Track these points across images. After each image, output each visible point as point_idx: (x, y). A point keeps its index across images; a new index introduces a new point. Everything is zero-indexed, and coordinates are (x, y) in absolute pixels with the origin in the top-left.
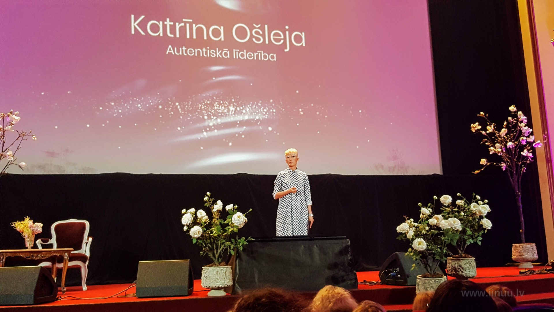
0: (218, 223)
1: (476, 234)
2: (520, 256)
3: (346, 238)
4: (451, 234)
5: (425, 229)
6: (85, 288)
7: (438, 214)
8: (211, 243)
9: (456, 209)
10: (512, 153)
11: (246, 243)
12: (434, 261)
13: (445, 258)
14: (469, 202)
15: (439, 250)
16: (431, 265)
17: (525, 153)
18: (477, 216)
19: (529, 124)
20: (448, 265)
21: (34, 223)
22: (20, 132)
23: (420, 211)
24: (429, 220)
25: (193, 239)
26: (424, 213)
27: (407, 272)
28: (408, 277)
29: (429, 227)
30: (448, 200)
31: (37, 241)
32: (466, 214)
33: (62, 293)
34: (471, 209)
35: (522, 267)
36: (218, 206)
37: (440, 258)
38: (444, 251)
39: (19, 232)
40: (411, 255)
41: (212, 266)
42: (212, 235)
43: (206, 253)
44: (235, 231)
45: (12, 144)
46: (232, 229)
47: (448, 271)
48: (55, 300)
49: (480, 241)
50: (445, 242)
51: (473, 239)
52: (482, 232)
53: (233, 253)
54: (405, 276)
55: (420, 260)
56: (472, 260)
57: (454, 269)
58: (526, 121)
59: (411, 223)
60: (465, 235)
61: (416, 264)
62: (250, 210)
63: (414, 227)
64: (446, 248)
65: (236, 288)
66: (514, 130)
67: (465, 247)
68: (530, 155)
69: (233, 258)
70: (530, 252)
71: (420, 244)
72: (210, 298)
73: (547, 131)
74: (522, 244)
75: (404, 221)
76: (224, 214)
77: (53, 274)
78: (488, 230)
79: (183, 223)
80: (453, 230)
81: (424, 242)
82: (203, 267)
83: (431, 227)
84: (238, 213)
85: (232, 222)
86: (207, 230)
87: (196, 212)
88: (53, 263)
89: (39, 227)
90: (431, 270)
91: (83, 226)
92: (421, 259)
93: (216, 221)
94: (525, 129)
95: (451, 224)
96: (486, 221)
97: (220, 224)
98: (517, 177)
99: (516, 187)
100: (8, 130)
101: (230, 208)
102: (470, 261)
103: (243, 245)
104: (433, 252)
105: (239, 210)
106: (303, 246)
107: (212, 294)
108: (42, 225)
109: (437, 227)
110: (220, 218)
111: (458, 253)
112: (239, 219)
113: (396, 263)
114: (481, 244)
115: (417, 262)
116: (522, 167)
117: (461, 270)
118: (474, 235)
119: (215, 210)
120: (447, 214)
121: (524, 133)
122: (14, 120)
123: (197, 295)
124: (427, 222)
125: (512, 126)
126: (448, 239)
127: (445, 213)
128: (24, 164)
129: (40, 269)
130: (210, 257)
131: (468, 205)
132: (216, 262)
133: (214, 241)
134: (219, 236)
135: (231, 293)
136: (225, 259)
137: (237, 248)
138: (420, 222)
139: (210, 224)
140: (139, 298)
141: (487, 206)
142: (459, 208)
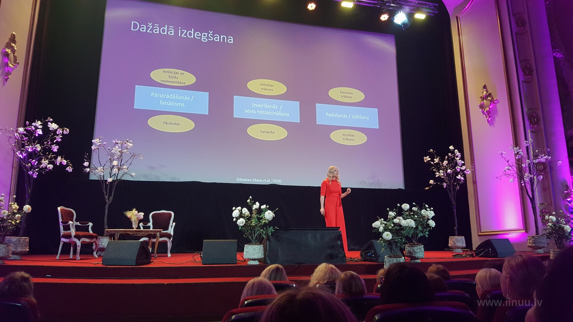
0: (256, 217)
1: (425, 230)
2: (454, 244)
4: (408, 230)
5: (391, 225)
6: (169, 255)
7: (400, 216)
8: (250, 230)
9: (412, 213)
10: (450, 177)
11: (273, 231)
12: (396, 247)
13: (404, 245)
14: (421, 208)
15: (400, 240)
16: (394, 250)
17: (459, 177)
18: (426, 218)
19: (462, 158)
20: (406, 249)
21: (138, 212)
22: (132, 154)
23: (388, 213)
24: (394, 220)
25: (239, 227)
26: (391, 215)
27: (378, 254)
28: (379, 257)
29: (393, 224)
30: (407, 207)
31: (140, 224)
32: (418, 217)
33: (154, 258)
34: (422, 213)
35: (455, 252)
36: (256, 206)
37: (400, 245)
38: (403, 241)
39: (129, 218)
40: (381, 242)
41: (251, 245)
42: (251, 224)
43: (247, 236)
44: (266, 223)
45: (126, 162)
46: (265, 221)
47: (405, 253)
48: (149, 263)
49: (427, 234)
50: (404, 234)
51: (422, 233)
52: (429, 229)
53: (264, 236)
54: (377, 256)
55: (387, 246)
56: (421, 247)
57: (410, 252)
58: (460, 156)
59: (382, 221)
60: (417, 230)
62: (277, 209)
63: (384, 224)
64: (405, 238)
65: (266, 260)
67: (417, 238)
68: (462, 178)
69: (265, 240)
70: (461, 242)
71: (388, 236)
72: (249, 266)
73: (474, 164)
74: (456, 237)
75: (377, 220)
76: (260, 211)
77: (149, 246)
78: (432, 227)
79: (233, 216)
80: (410, 227)
81: (391, 234)
82: (245, 245)
83: (395, 224)
84: (269, 211)
85: (265, 216)
86: (248, 221)
87: (242, 209)
88: (150, 239)
89: (142, 215)
90: (394, 253)
91: (170, 215)
93: (254, 215)
94: (460, 162)
95: (408, 223)
96: (432, 221)
98: (453, 193)
99: (453, 199)
100: (124, 152)
101: (264, 208)
103: (271, 232)
104: (396, 241)
105: (269, 209)
106: (310, 234)
107: (251, 263)
108: (144, 214)
109: (399, 225)
110: (257, 214)
111: (412, 242)
112: (269, 215)
113: (371, 247)
115: (385, 247)
116: (456, 186)
118: (423, 231)
119: (254, 208)
120: (406, 216)
121: (459, 164)
122: (129, 146)
124: (392, 221)
125: (451, 159)
126: (406, 233)
127: (405, 215)
128: (134, 174)
129: (140, 242)
130: (250, 239)
131: (420, 211)
132: (254, 242)
133: (253, 228)
134: (256, 225)
135: (263, 263)
136: (260, 240)
137: (268, 234)
138: (388, 221)
139: (251, 217)
140: (203, 264)
141: (432, 212)
142: (414, 212)
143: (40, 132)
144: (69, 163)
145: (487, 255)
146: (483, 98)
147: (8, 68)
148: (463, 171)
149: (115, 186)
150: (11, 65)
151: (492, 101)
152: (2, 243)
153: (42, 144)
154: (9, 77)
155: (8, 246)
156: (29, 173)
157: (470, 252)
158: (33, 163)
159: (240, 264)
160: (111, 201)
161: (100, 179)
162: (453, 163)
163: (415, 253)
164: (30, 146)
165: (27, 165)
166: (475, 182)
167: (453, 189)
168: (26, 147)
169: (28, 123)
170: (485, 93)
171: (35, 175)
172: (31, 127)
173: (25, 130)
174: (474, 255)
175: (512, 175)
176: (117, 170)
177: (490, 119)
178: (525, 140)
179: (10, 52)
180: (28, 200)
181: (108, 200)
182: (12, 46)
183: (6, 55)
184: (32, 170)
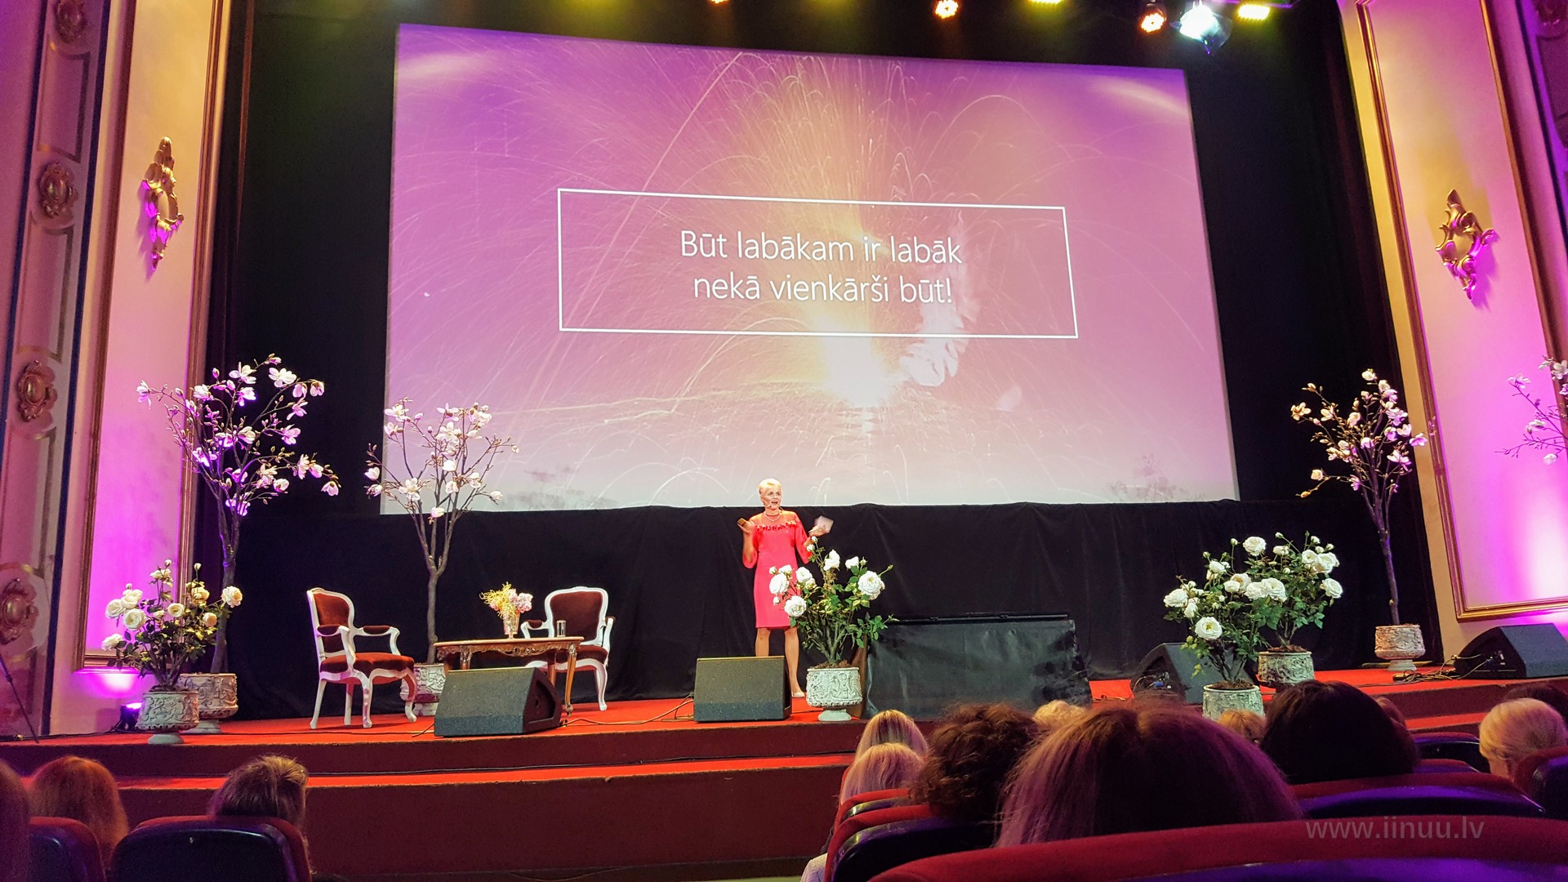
0: (834, 592)
1: (1313, 608)
2: (1391, 648)
3: (1068, 618)
4: (1266, 609)
5: (1218, 599)
6: (603, 705)
7: (1240, 572)
8: (821, 626)
9: (1274, 563)
11: (883, 627)
12: (1235, 658)
13: (1255, 653)
14: (1299, 547)
15: (1245, 637)
16: (1230, 667)
17: (1395, 457)
18: (1314, 574)
20: (1260, 665)
21: (518, 593)
22: (491, 439)
23: (1206, 566)
24: (1224, 584)
26: (1215, 570)
27: (1184, 681)
28: (1187, 689)
29: (1224, 596)
30: (1259, 545)
31: (524, 625)
32: (1292, 572)
33: (566, 714)
34: (1303, 561)
35: (1395, 669)
36: (832, 561)
37: (1246, 653)
38: (1255, 640)
39: (493, 610)
40: (1191, 649)
41: (825, 667)
42: (823, 611)
43: (813, 645)
44: (864, 605)
45: (479, 461)
46: (858, 602)
47: (1260, 676)
48: (557, 725)
49: (1320, 620)
50: (1256, 622)
51: (1307, 617)
52: (1325, 603)
53: (861, 644)
54: (1180, 687)
55: (1209, 658)
56: (1305, 657)
57: (1273, 673)
58: (1395, 397)
59: (1190, 589)
60: (1293, 609)
61: (1201, 665)
62: (890, 567)
63: (1197, 596)
64: (1258, 634)
65: (868, 709)
66: (1372, 416)
67: (1293, 632)
68: (1405, 460)
69: (863, 652)
70: (1410, 641)
71: (1209, 628)
72: (824, 725)
73: (1436, 417)
74: (1394, 627)
75: (1178, 585)
76: (843, 575)
77: (549, 682)
78: (1334, 599)
80: (1271, 600)
81: (1218, 623)
82: (808, 670)
83: (1229, 596)
84: (868, 573)
85: (859, 588)
86: (813, 603)
88: (550, 663)
89: (526, 600)
90: (1230, 676)
91: (598, 599)
92: (1211, 656)
94: (1395, 414)
95: (1266, 590)
96: (1331, 582)
97: (838, 592)
98: (1381, 502)
99: (1380, 521)
100: (471, 438)
101: (853, 565)
102: (1303, 657)
103: (879, 629)
104: (1234, 642)
105: (870, 566)
106: (987, 633)
107: (827, 717)
108: (531, 597)
109: (1240, 596)
110: (836, 582)
111: (1279, 644)
112: (870, 583)
113: (1161, 663)
114: (1323, 625)
115: (1202, 662)
116: (1389, 483)
117: (1284, 675)
118: (1309, 610)
119: (826, 568)
120: (1258, 572)
121: (1392, 420)
122: (482, 420)
123: (799, 719)
124: (1221, 587)
125: (1369, 407)
126: (1262, 618)
127: (1255, 569)
128: (500, 493)
129: (528, 672)
130: (821, 651)
131: (1297, 555)
132: (831, 661)
133: (827, 622)
134: (835, 613)
135: (860, 714)
136: (848, 654)
137: (868, 636)
138: (1208, 586)
139: (819, 592)
140: (701, 723)
141: (1332, 557)
142: (1278, 560)
143: (249, 394)
144: (328, 473)
145: (1494, 672)
146: (1451, 230)
147: (156, 231)
148: (1405, 439)
149: (450, 528)
150: (162, 223)
151: (1477, 237)
152: (174, 690)
153: (257, 427)
154: (162, 255)
155: (188, 698)
156: (227, 503)
158: (237, 477)
159: (801, 720)
160: (442, 569)
161: (412, 512)
162: (1374, 417)
163: (1288, 675)
164: (228, 434)
165: (223, 484)
166: (1440, 471)
167: (1380, 491)
168: (217, 435)
169: (216, 373)
170: (1455, 214)
171: (242, 507)
172: (226, 384)
173: (211, 391)
175: (1551, 442)
176: (455, 484)
177: (1473, 287)
179: (159, 190)
180: (229, 575)
181: (434, 567)
182: (164, 173)
183: (150, 198)
184: (235, 496)
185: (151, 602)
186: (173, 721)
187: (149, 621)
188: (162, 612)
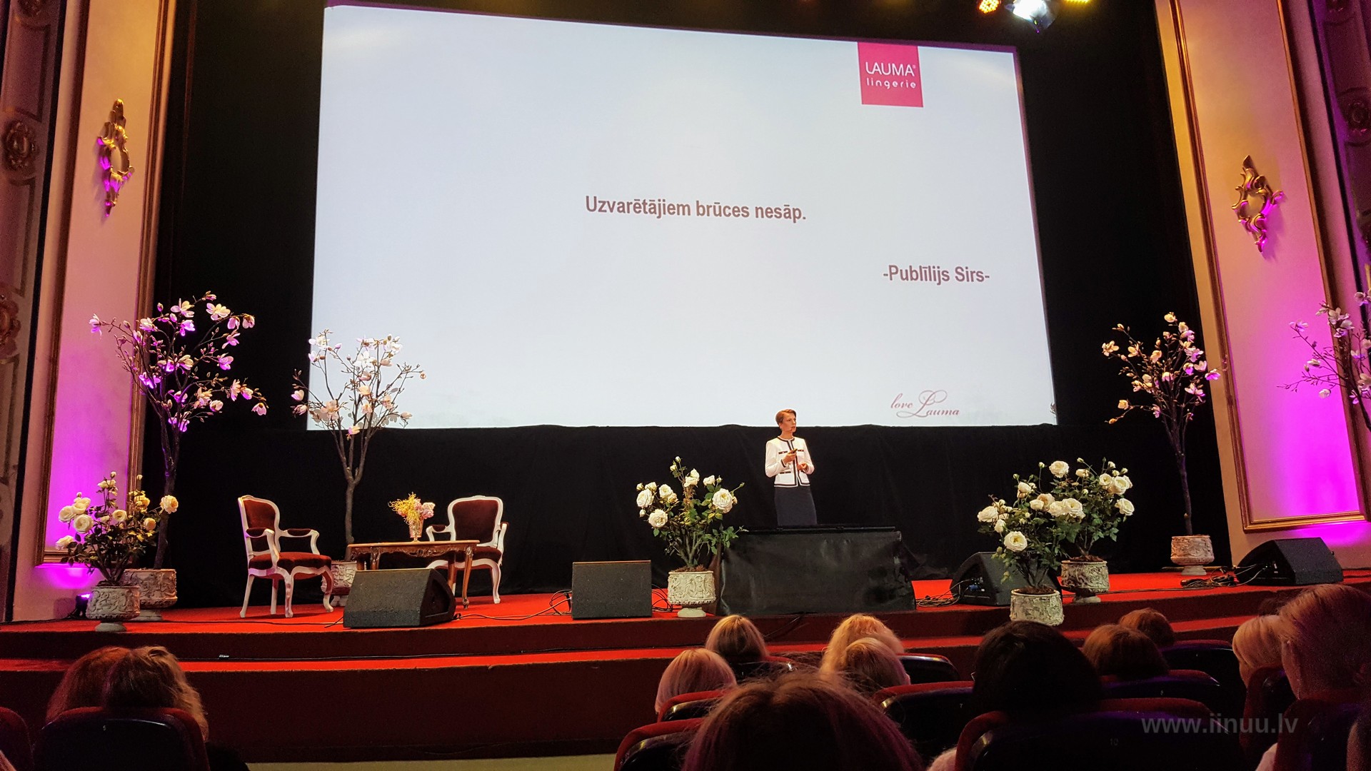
0: (692, 505)
1: (1109, 523)
2: (1184, 555)
3: (896, 530)
4: (1066, 525)
5: (1024, 515)
6: (497, 599)
7: (1045, 492)
8: (681, 536)
9: (1077, 484)
10: (1169, 389)
11: (735, 536)
12: (1039, 567)
13: (1057, 563)
14: (1097, 471)
15: (1047, 549)
16: (1034, 573)
17: (1191, 389)
18: (1111, 494)
19: (1199, 343)
20: (1063, 572)
21: (422, 502)
22: (402, 366)
23: (1016, 486)
24: (1031, 502)
25: (654, 529)
26: (1023, 490)
27: (995, 585)
28: (998, 592)
29: (1030, 513)
30: (1063, 468)
31: (428, 529)
32: (1091, 492)
33: (463, 607)
34: (1100, 483)
35: (1188, 574)
36: (692, 479)
37: (1048, 563)
38: (1056, 551)
39: (400, 516)
40: (1001, 558)
41: (683, 571)
42: (682, 523)
43: (673, 551)
44: (718, 518)
45: (391, 385)
46: (713, 514)
47: (1062, 582)
48: (450, 619)
49: (1115, 534)
50: (1057, 536)
51: (1103, 531)
52: (1119, 520)
53: (715, 551)
54: (993, 591)
55: (1017, 566)
56: (1101, 566)
57: (1073, 579)
58: (1193, 337)
59: (1000, 506)
61: (1010, 573)
62: (742, 485)
63: (1006, 512)
64: (1059, 546)
65: (721, 606)
66: (1172, 353)
67: (1091, 544)
68: (1200, 392)
69: (717, 557)
70: (1200, 549)
71: (1017, 541)
72: (681, 621)
73: (1229, 354)
74: (1188, 537)
75: (990, 503)
76: (701, 491)
77: (449, 578)
78: (1127, 516)
79: (639, 505)
80: (1070, 518)
81: (1024, 536)
82: (670, 573)
83: (1034, 513)
84: (722, 489)
85: (714, 503)
86: (675, 515)
87: (658, 488)
88: (451, 562)
89: (429, 508)
90: (1034, 582)
91: (494, 506)
93: (689, 501)
94: (1192, 351)
95: (1067, 508)
96: (1125, 502)
97: (696, 506)
98: (1178, 429)
99: (1177, 445)
100: (384, 365)
101: (710, 483)
102: (1099, 566)
103: (730, 539)
104: (1038, 553)
105: (723, 485)
106: (825, 542)
107: (685, 614)
108: (434, 505)
109: (1044, 513)
111: (1079, 554)
112: (723, 498)
113: (977, 569)
114: (1118, 539)
115: (1011, 569)
116: (1186, 412)
117: (1083, 581)
118: (1106, 525)
119: (686, 485)
120: (1062, 492)
121: (1190, 357)
122: (394, 350)
124: (1027, 504)
125: (1169, 346)
126: (1063, 533)
127: (1058, 489)
129: (429, 574)
130: (680, 557)
131: (1095, 478)
132: (690, 566)
133: (686, 532)
134: (694, 525)
135: (715, 612)
136: (704, 560)
137: (722, 544)
138: (1017, 505)
139: (680, 505)
140: (575, 619)
141: (1126, 479)
142: (1080, 481)
143: (190, 326)
144: (258, 396)
145: (1267, 579)
146: (1246, 191)
147: (109, 181)
148: (1201, 374)
150: (115, 175)
151: (1268, 197)
152: (118, 585)
153: (194, 354)
154: (114, 203)
155: (130, 592)
156: (170, 421)
157: (1225, 573)
158: (178, 397)
159: (661, 617)
160: (358, 479)
161: (331, 429)
162: (1174, 355)
163: (1086, 582)
164: (169, 360)
165: (164, 404)
166: (1232, 401)
167: (1178, 419)
168: (159, 362)
169: (161, 307)
170: (1249, 177)
171: (182, 424)
172: (169, 316)
173: (155, 323)
174: (1236, 580)
175: (1326, 378)
176: (370, 405)
177: (1263, 242)
178: (1355, 288)
179: (113, 146)
180: (169, 484)
181: (351, 477)
182: (117, 131)
183: (105, 153)
184: (176, 415)
185: (99, 508)
186: (117, 611)
187: (96, 525)
188: (108, 517)
